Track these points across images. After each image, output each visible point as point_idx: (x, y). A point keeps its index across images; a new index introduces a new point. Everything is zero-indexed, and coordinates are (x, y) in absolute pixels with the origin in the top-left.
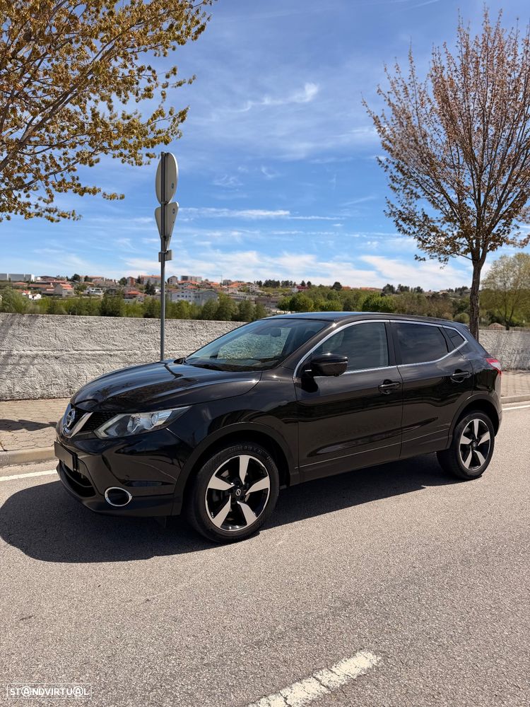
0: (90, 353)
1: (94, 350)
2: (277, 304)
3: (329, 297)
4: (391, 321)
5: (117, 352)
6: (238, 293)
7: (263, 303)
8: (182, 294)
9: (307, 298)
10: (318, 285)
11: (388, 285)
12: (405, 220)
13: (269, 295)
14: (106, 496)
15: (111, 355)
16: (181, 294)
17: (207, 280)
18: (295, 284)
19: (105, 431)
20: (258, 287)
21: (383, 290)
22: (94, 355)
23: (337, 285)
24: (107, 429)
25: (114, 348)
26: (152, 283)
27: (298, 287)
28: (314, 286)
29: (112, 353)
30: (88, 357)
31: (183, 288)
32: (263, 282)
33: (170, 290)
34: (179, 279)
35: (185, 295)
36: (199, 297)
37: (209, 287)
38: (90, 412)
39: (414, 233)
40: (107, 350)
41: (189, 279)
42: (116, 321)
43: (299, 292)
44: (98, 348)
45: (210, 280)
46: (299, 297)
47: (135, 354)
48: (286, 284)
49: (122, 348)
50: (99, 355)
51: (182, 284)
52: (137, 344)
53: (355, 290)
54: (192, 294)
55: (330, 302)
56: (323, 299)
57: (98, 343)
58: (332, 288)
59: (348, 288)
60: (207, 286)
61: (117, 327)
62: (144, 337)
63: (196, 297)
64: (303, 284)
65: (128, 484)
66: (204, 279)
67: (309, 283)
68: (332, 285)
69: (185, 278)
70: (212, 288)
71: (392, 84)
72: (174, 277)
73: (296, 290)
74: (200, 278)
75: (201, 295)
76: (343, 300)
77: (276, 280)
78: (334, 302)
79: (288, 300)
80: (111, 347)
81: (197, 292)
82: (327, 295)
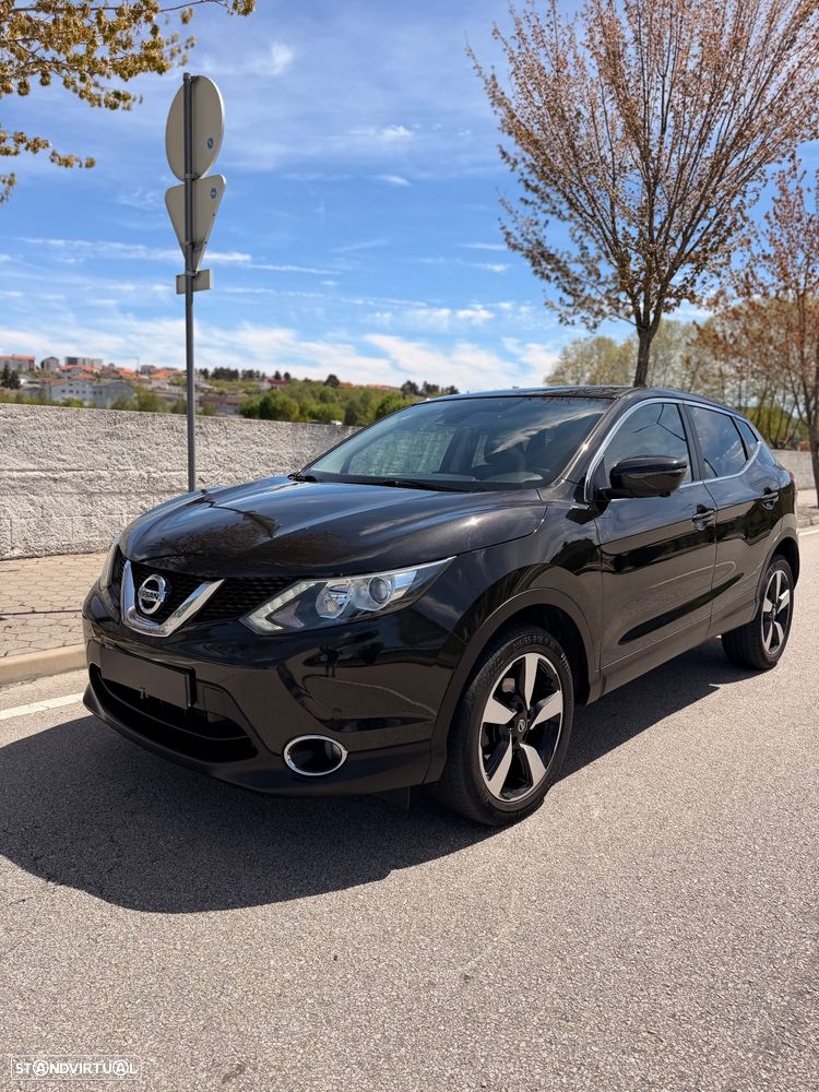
0: (15, 474)
1: (22, 470)
2: (238, 408)
3: (323, 398)
4: (686, 402)
5: (65, 474)
6: (167, 387)
7: (214, 405)
8: (71, 388)
9: (287, 399)
10: (301, 378)
11: (409, 383)
12: (541, 258)
13: (221, 393)
14: (287, 757)
15: (55, 480)
16: (68, 388)
17: (112, 365)
18: (264, 377)
19: (269, 618)
20: (202, 378)
21: (402, 389)
22: (22, 480)
23: (332, 380)
24: (272, 614)
25: (60, 465)
26: (13, 368)
27: (270, 381)
28: (295, 380)
29: (57, 476)
30: (12, 483)
31: (69, 378)
32: (211, 370)
33: (47, 380)
34: (63, 363)
35: (74, 388)
36: (101, 393)
37: (117, 376)
38: (214, 580)
39: (557, 278)
40: (48, 470)
41: (80, 362)
42: (63, 414)
43: (272, 388)
44: (31, 466)
45: (118, 364)
46: (274, 396)
47: (100, 478)
48: (250, 375)
49: (75, 466)
50: (34, 479)
51: (69, 371)
52: (102, 458)
53: (361, 388)
54: (88, 388)
55: (325, 406)
56: (314, 401)
57: (29, 455)
58: (326, 383)
59: (349, 385)
60: (113, 375)
61: (64, 427)
62: (116, 445)
63: (95, 393)
64: (277, 376)
65: (336, 726)
66: (106, 363)
67: (287, 375)
68: (324, 379)
69: (72, 361)
70: (121, 378)
71: (518, 23)
72: (52, 358)
73: (266, 386)
74: (100, 361)
75: (103, 390)
76: (345, 404)
77: (233, 368)
78: (331, 405)
79: (257, 401)
80: (54, 464)
81: (95, 384)
82: (318, 394)
